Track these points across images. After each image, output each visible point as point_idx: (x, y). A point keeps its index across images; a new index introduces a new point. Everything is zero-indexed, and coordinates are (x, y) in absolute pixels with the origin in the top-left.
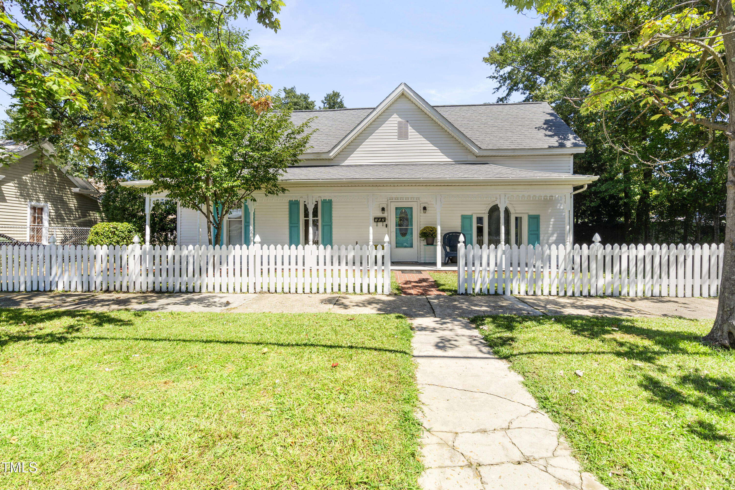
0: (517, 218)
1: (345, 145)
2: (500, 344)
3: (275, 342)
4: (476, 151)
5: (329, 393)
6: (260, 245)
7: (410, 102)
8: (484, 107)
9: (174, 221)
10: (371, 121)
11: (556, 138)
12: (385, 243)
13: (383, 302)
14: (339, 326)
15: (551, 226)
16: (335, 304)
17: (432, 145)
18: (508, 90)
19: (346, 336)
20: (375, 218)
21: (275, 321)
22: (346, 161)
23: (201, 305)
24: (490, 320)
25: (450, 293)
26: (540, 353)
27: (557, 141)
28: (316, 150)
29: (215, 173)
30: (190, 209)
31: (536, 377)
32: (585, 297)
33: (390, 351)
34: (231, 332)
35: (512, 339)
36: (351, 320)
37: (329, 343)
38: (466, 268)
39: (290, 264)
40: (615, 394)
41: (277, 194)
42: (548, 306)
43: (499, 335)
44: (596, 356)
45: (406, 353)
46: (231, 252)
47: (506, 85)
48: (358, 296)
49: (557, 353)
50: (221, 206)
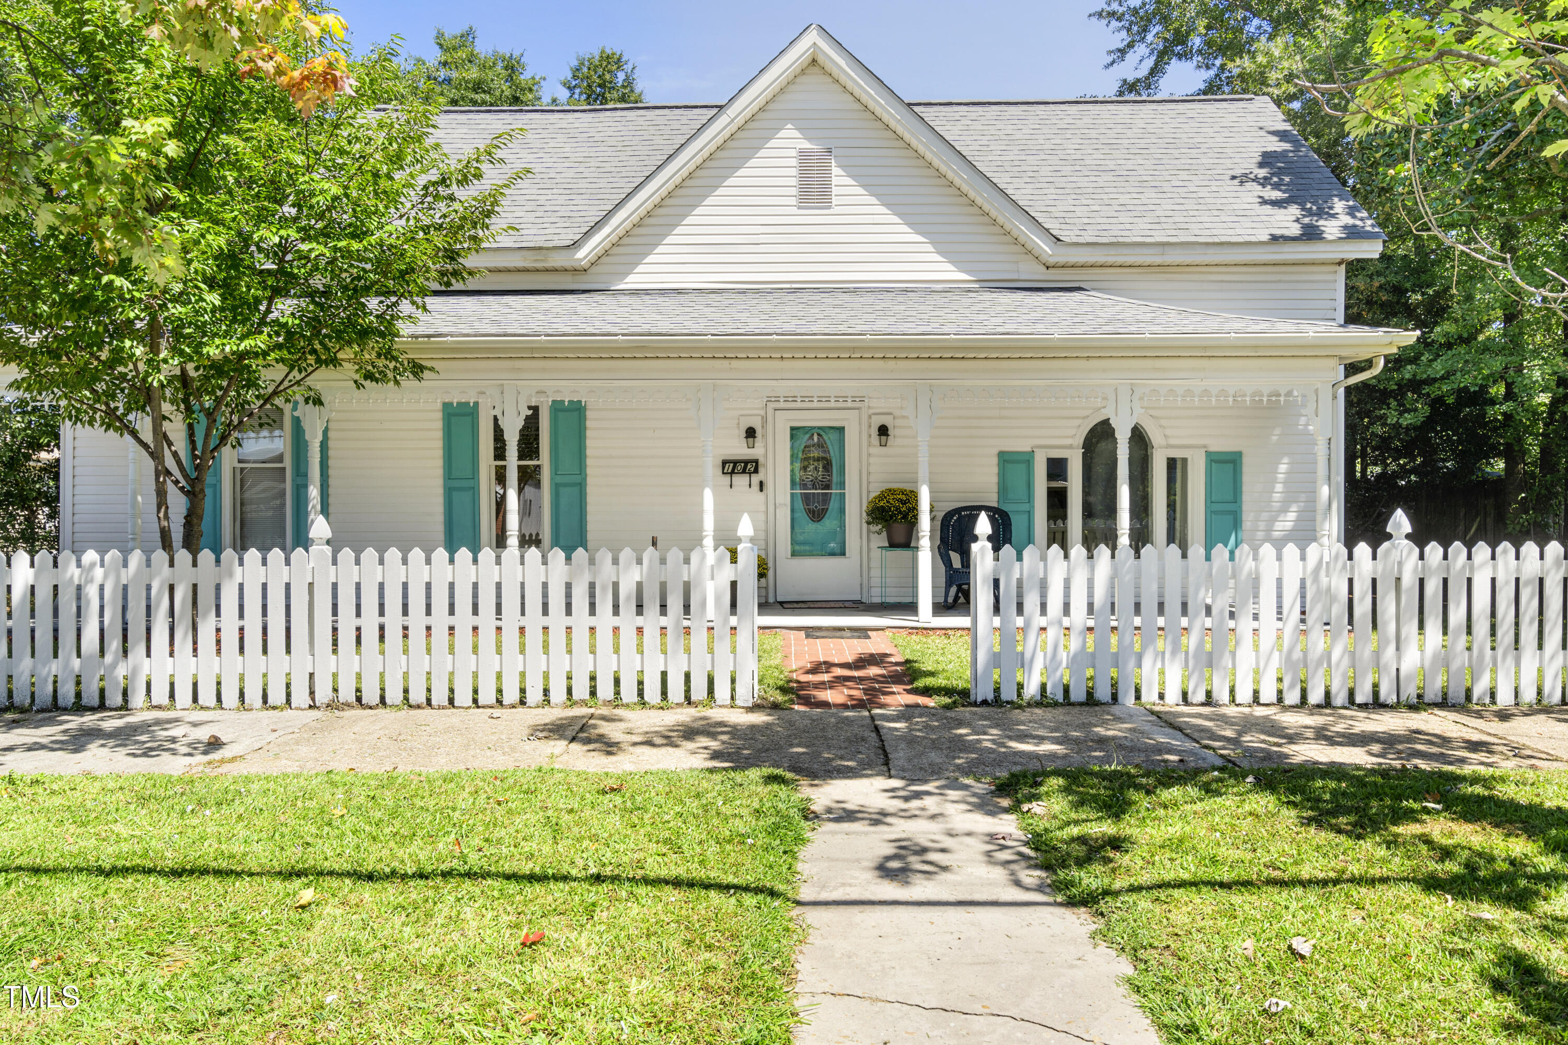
0: (1172, 464)
1: (628, 225)
2: (1077, 858)
3: (347, 867)
4: (1045, 247)
5: (499, 1032)
6: (328, 550)
7: (837, 86)
8: (1075, 108)
9: (53, 469)
10: (712, 147)
11: (1294, 211)
12: (739, 540)
13: (735, 731)
14: (571, 811)
15: (1279, 487)
16: (573, 739)
17: (905, 228)
18: (1153, 58)
19: (586, 843)
20: (724, 463)
21: (362, 799)
22: (630, 278)
23: (124, 751)
24: (1056, 782)
25: (947, 700)
26: (1194, 884)
27: (1297, 220)
28: (532, 236)
29: (177, 310)
30: (98, 431)
31: (1171, 961)
32: (1363, 707)
33: (725, 888)
34: (202, 839)
35: (1116, 843)
36: (613, 790)
37: (526, 868)
38: (997, 621)
39: (428, 612)
40: (1398, 1011)
41: (397, 382)
42: (1247, 738)
43: (1075, 831)
44: (1362, 893)
45: (773, 893)
46: (231, 575)
47: (1150, 37)
48: (654, 713)
49: (1246, 884)
50: (202, 418)
